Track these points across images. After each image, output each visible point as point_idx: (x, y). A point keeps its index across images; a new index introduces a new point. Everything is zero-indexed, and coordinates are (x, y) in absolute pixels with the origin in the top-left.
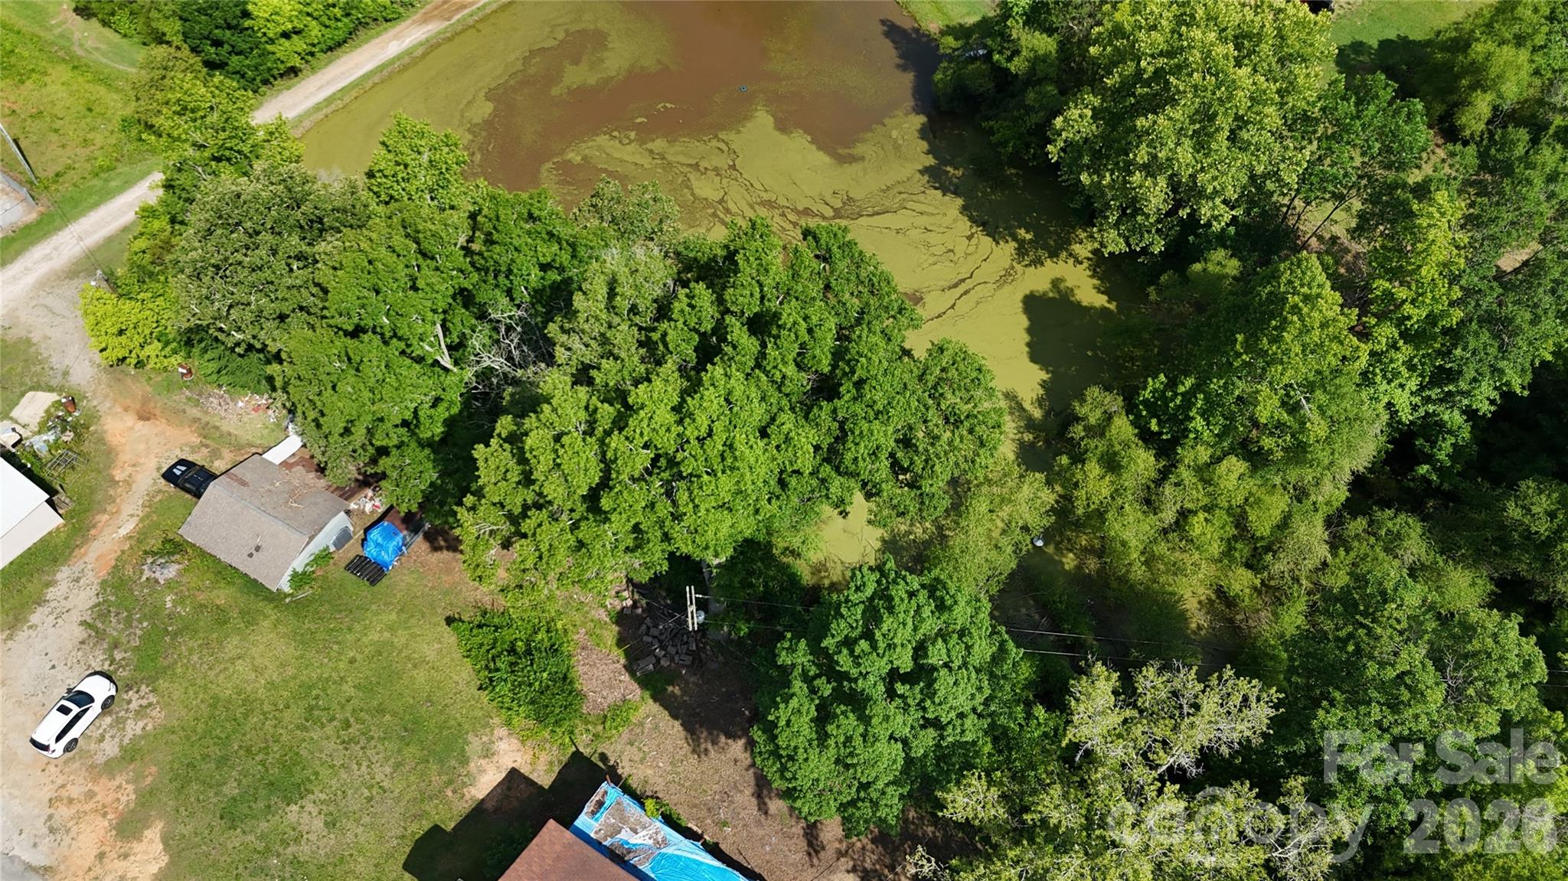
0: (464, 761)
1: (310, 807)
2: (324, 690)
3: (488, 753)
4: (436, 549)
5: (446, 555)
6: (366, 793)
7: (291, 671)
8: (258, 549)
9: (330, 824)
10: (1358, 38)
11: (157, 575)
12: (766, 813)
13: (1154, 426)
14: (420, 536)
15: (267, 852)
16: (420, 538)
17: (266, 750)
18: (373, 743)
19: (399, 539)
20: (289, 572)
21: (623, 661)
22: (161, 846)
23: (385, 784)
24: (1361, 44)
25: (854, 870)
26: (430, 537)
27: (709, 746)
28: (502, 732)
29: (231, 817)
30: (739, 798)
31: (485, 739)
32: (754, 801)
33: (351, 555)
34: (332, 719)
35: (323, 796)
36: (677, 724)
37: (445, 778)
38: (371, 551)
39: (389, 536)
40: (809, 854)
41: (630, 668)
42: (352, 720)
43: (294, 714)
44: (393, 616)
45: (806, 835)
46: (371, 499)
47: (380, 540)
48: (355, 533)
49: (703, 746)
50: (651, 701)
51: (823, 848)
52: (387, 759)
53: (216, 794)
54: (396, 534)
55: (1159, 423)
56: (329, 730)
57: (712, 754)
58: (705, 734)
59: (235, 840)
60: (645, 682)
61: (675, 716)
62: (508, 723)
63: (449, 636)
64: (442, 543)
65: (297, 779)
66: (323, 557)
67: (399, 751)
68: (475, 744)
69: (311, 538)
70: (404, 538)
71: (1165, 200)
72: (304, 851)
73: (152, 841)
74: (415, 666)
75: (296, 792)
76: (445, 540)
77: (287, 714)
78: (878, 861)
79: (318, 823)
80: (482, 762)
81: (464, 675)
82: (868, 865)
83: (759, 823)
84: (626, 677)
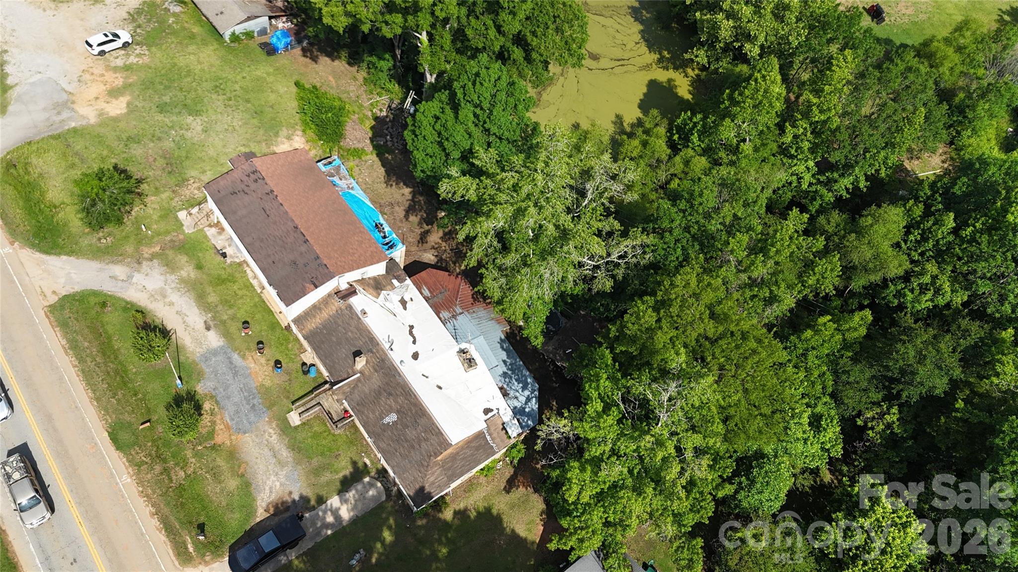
0: (277, 134)
1: (198, 120)
2: (226, 82)
3: (289, 138)
4: (305, 56)
5: (308, 60)
6: (226, 127)
7: (214, 69)
8: (222, 13)
9: (205, 131)
11: (171, 8)
12: (407, 219)
13: (676, 137)
14: (300, 47)
15: (172, 127)
17: (189, 92)
18: (238, 111)
19: (289, 40)
20: (232, 30)
21: (370, 135)
22: (125, 105)
23: (237, 128)
25: (436, 256)
27: (394, 184)
28: (300, 133)
29: (162, 108)
30: (397, 208)
31: (290, 132)
32: (404, 213)
34: (224, 94)
35: (206, 120)
36: (383, 170)
37: (264, 138)
40: (419, 242)
41: (372, 140)
42: (233, 99)
43: (208, 85)
44: (271, 70)
45: (421, 234)
46: (284, 23)
47: (280, 36)
48: (269, 34)
49: (391, 183)
50: (375, 156)
51: (427, 242)
52: (242, 119)
53: (159, 98)
56: (221, 97)
57: (394, 187)
58: (394, 179)
59: (159, 117)
60: (375, 147)
61: (383, 166)
62: (304, 131)
63: (294, 89)
65: (198, 108)
67: (249, 119)
68: (284, 132)
69: (249, 19)
70: (291, 41)
72: (188, 135)
73: (122, 102)
74: (272, 92)
75: (197, 113)
76: (311, 56)
77: (205, 84)
78: (449, 258)
79: (199, 128)
80: (285, 140)
81: (292, 105)
82: (444, 257)
83: (401, 221)
84: (368, 141)
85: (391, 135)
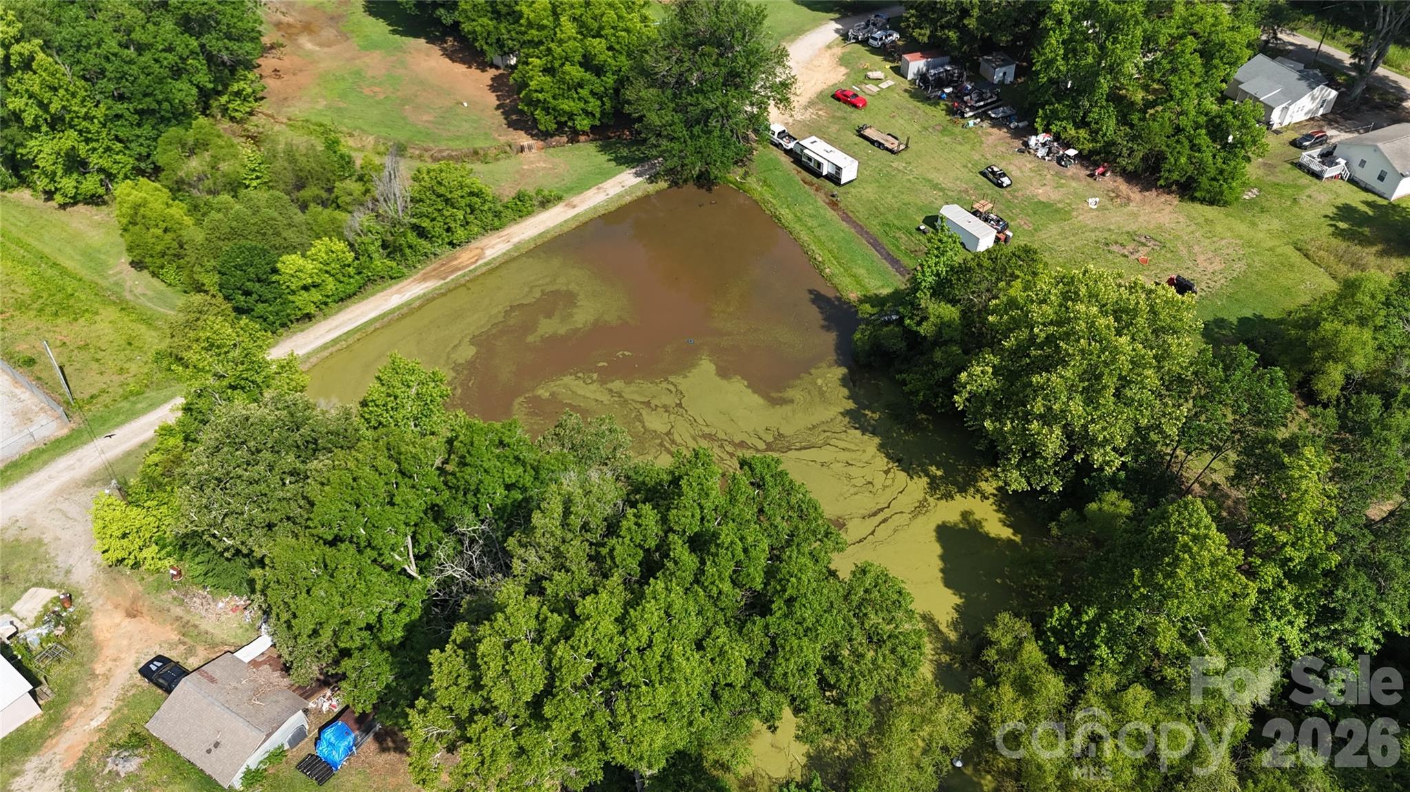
4: (384, 750)
5: (393, 756)
8: (217, 745)
10: (1220, 315)
11: (119, 768)
13: (1062, 652)
14: (371, 735)
16: (370, 738)
19: (350, 739)
20: (243, 769)
24: (1223, 320)
26: (379, 738)
33: (304, 754)
38: (323, 751)
39: (342, 735)
46: (330, 699)
47: (333, 740)
48: (310, 732)
54: (348, 734)
55: (1067, 649)
64: (390, 744)
66: (278, 755)
69: (268, 736)
70: (355, 739)
71: (1061, 446)
76: (394, 742)
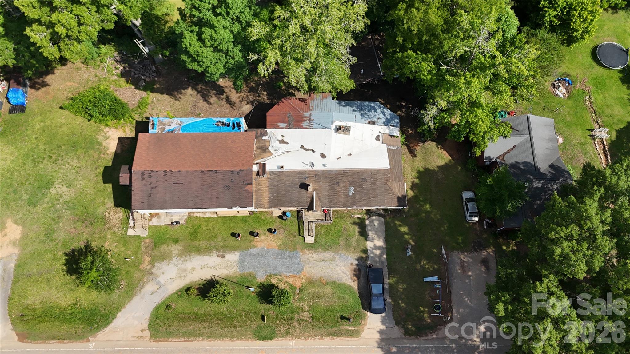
0: (100, 144)
1: (57, 186)
2: (34, 152)
3: (107, 138)
4: (38, 89)
6: (74, 171)
7: (16, 154)
9: (69, 186)
12: (211, 104)
14: (28, 87)
15: (53, 205)
17: (28, 179)
18: (64, 157)
21: (133, 87)
22: (15, 225)
23: (78, 165)
25: (248, 103)
26: (32, 87)
27: (180, 95)
28: (107, 129)
29: (32, 203)
30: (199, 105)
31: (102, 135)
32: (205, 103)
33: (8, 108)
34: (44, 159)
35: (60, 181)
36: (165, 96)
37: (97, 153)
38: (13, 102)
39: (16, 92)
40: (232, 107)
41: (137, 88)
42: (51, 155)
43: (29, 165)
44: (40, 117)
45: (227, 103)
47: (14, 96)
48: (3, 101)
49: (178, 97)
50: (151, 94)
51: (235, 103)
52: (73, 158)
53: (22, 201)
54: (19, 90)
56: (45, 162)
57: (182, 97)
58: (176, 93)
59: (39, 209)
60: (145, 89)
61: (162, 93)
62: (107, 125)
63: (65, 112)
64: (39, 86)
65: (46, 181)
67: (76, 154)
68: (100, 138)
70: (22, 90)
72: (66, 198)
73: (11, 226)
74: (60, 127)
75: (50, 184)
77: (26, 166)
78: (254, 96)
79: (65, 188)
80: (106, 141)
81: (80, 121)
82: (251, 100)
83: (210, 108)
84: (137, 91)
85: (142, 74)
